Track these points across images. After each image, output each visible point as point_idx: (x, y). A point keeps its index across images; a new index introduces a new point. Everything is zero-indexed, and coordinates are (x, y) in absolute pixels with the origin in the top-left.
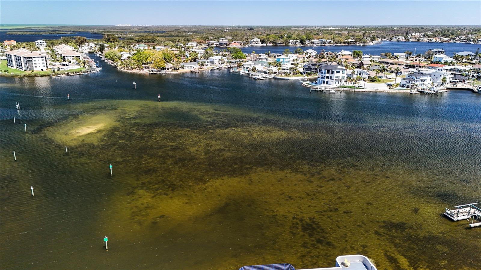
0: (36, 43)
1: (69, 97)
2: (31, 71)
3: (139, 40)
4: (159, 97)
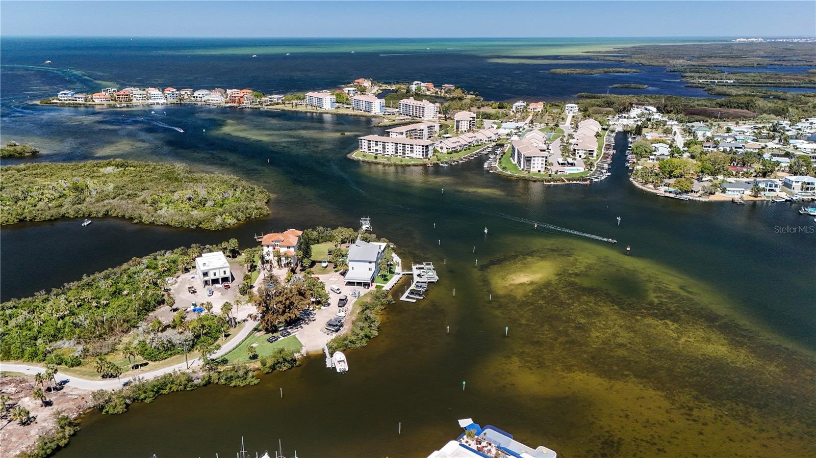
0: (566, 108)
2: (527, 172)
3: (724, 102)
4: (628, 249)
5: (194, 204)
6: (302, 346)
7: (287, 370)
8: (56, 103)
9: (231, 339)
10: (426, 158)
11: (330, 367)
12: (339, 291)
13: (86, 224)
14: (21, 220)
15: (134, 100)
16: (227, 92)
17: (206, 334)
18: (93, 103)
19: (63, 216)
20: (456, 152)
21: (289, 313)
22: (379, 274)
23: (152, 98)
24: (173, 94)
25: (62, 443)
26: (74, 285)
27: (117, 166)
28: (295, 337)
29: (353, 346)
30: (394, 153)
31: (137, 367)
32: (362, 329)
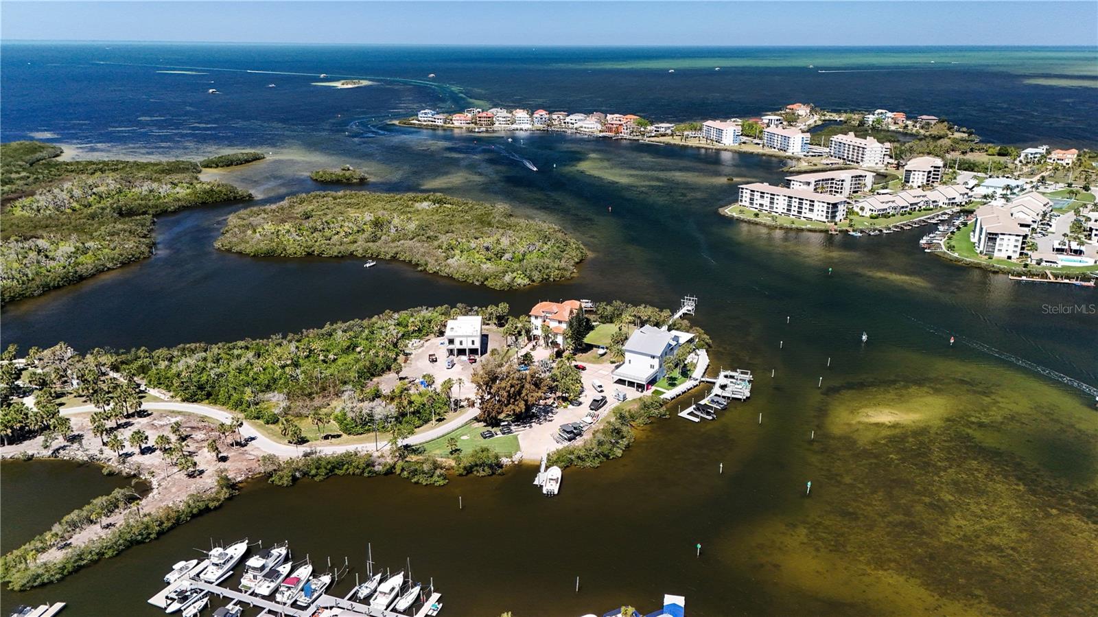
5: (490, 254)
6: (518, 449)
7: (485, 476)
8: (414, 124)
9: (443, 424)
10: (832, 222)
11: (537, 484)
12: (601, 389)
13: (368, 265)
14: (309, 254)
15: (497, 124)
16: (607, 118)
17: (413, 413)
18: (452, 126)
19: (352, 254)
20: (886, 216)
21: (514, 404)
23: (517, 122)
24: (541, 119)
25: (212, 505)
26: (312, 332)
27: (434, 202)
28: (516, 438)
29: (580, 463)
30: (785, 211)
31: (326, 438)
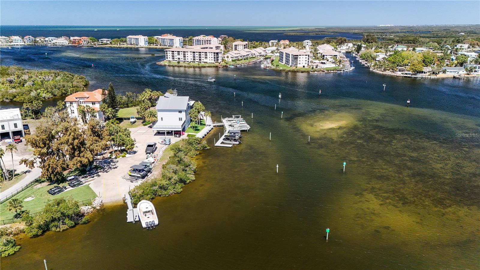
0: (304, 43)
1: (320, 92)
2: (295, 67)
5: (14, 85)
6: (95, 196)
10: (217, 63)
11: (132, 220)
16: (71, 39)
20: (239, 60)
21: (79, 156)
22: (189, 126)
23: (14, 41)
24: (29, 39)
28: (88, 187)
29: (164, 192)
30: (192, 60)
32: (175, 172)
